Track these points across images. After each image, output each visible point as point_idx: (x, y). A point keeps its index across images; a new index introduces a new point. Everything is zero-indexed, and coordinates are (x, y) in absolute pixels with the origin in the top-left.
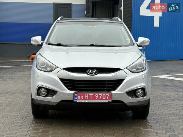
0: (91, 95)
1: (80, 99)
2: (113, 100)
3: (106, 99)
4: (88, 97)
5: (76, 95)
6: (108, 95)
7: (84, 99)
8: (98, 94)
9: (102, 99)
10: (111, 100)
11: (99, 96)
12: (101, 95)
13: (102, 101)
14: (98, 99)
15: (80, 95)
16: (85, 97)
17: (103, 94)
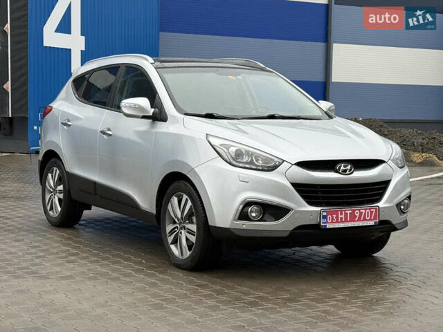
0: (348, 212)
1: (332, 222)
2: (381, 219)
3: (370, 219)
4: (343, 216)
5: (324, 214)
6: (374, 210)
7: (337, 222)
8: (359, 210)
9: (365, 219)
10: (377, 221)
11: (361, 213)
12: (364, 211)
13: (365, 223)
14: (359, 219)
15: (332, 213)
16: (340, 216)
17: (366, 210)
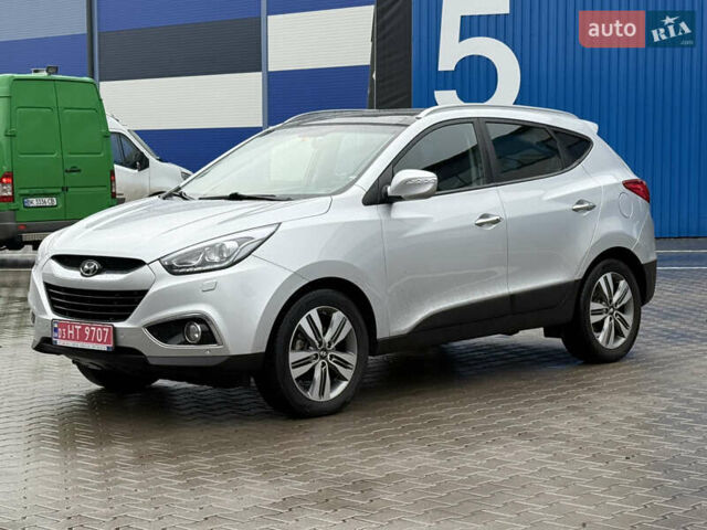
0: (78, 327)
1: (61, 338)
2: (117, 344)
3: (102, 342)
4: (72, 332)
5: (56, 326)
7: (66, 339)
8: (90, 327)
9: (95, 341)
10: (112, 345)
11: (91, 331)
12: (95, 329)
14: (89, 341)
15: (62, 326)
16: (69, 332)
17: (97, 327)
